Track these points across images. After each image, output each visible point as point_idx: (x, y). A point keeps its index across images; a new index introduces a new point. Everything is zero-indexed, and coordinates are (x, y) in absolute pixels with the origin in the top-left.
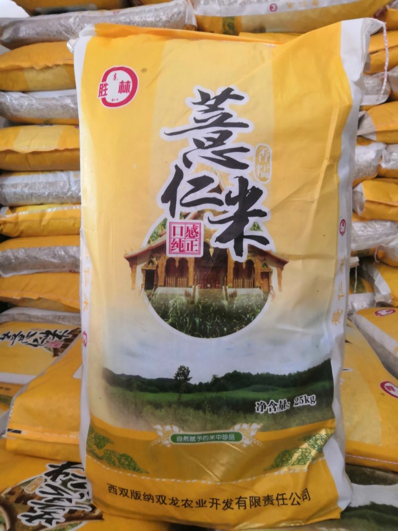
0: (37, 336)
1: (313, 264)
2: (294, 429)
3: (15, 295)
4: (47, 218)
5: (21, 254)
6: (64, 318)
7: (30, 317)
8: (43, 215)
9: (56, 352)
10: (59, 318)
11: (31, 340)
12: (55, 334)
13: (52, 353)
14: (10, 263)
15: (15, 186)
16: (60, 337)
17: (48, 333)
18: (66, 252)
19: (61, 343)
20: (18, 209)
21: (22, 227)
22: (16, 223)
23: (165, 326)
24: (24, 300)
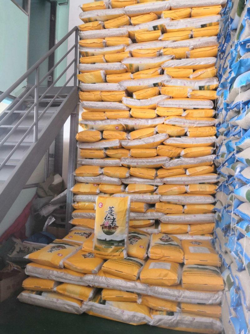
0: (82, 234)
1: (122, 227)
2: (119, 247)
3: (77, 224)
4: (86, 205)
5: (79, 214)
6: (88, 230)
7: (80, 229)
8: (85, 205)
9: (86, 237)
10: (87, 229)
11: (81, 234)
12: (86, 234)
13: (86, 238)
14: (76, 216)
15: (79, 198)
16: (87, 234)
17: (84, 233)
18: (90, 214)
19: (87, 236)
20: (79, 203)
21: (80, 207)
22: (78, 206)
23: (104, 234)
24: (79, 225)
